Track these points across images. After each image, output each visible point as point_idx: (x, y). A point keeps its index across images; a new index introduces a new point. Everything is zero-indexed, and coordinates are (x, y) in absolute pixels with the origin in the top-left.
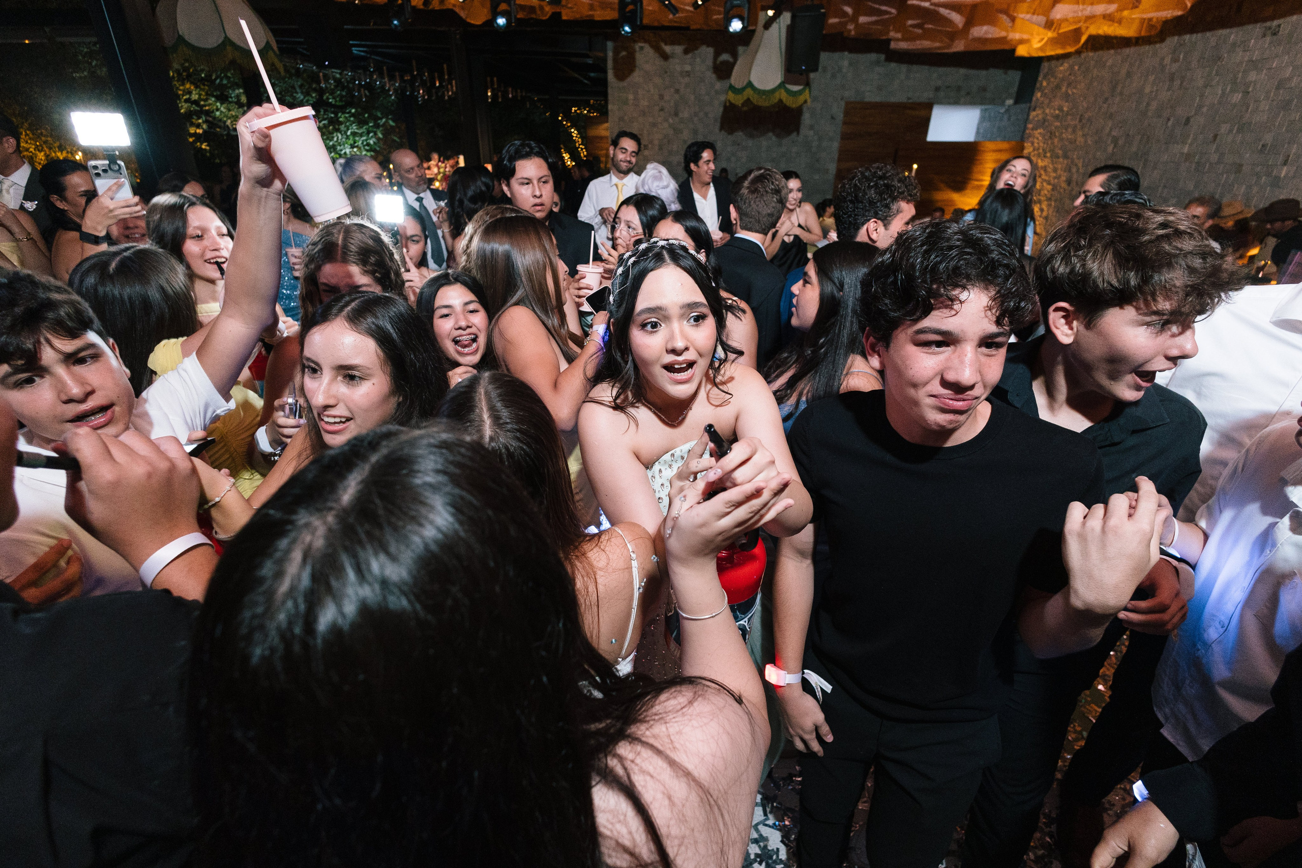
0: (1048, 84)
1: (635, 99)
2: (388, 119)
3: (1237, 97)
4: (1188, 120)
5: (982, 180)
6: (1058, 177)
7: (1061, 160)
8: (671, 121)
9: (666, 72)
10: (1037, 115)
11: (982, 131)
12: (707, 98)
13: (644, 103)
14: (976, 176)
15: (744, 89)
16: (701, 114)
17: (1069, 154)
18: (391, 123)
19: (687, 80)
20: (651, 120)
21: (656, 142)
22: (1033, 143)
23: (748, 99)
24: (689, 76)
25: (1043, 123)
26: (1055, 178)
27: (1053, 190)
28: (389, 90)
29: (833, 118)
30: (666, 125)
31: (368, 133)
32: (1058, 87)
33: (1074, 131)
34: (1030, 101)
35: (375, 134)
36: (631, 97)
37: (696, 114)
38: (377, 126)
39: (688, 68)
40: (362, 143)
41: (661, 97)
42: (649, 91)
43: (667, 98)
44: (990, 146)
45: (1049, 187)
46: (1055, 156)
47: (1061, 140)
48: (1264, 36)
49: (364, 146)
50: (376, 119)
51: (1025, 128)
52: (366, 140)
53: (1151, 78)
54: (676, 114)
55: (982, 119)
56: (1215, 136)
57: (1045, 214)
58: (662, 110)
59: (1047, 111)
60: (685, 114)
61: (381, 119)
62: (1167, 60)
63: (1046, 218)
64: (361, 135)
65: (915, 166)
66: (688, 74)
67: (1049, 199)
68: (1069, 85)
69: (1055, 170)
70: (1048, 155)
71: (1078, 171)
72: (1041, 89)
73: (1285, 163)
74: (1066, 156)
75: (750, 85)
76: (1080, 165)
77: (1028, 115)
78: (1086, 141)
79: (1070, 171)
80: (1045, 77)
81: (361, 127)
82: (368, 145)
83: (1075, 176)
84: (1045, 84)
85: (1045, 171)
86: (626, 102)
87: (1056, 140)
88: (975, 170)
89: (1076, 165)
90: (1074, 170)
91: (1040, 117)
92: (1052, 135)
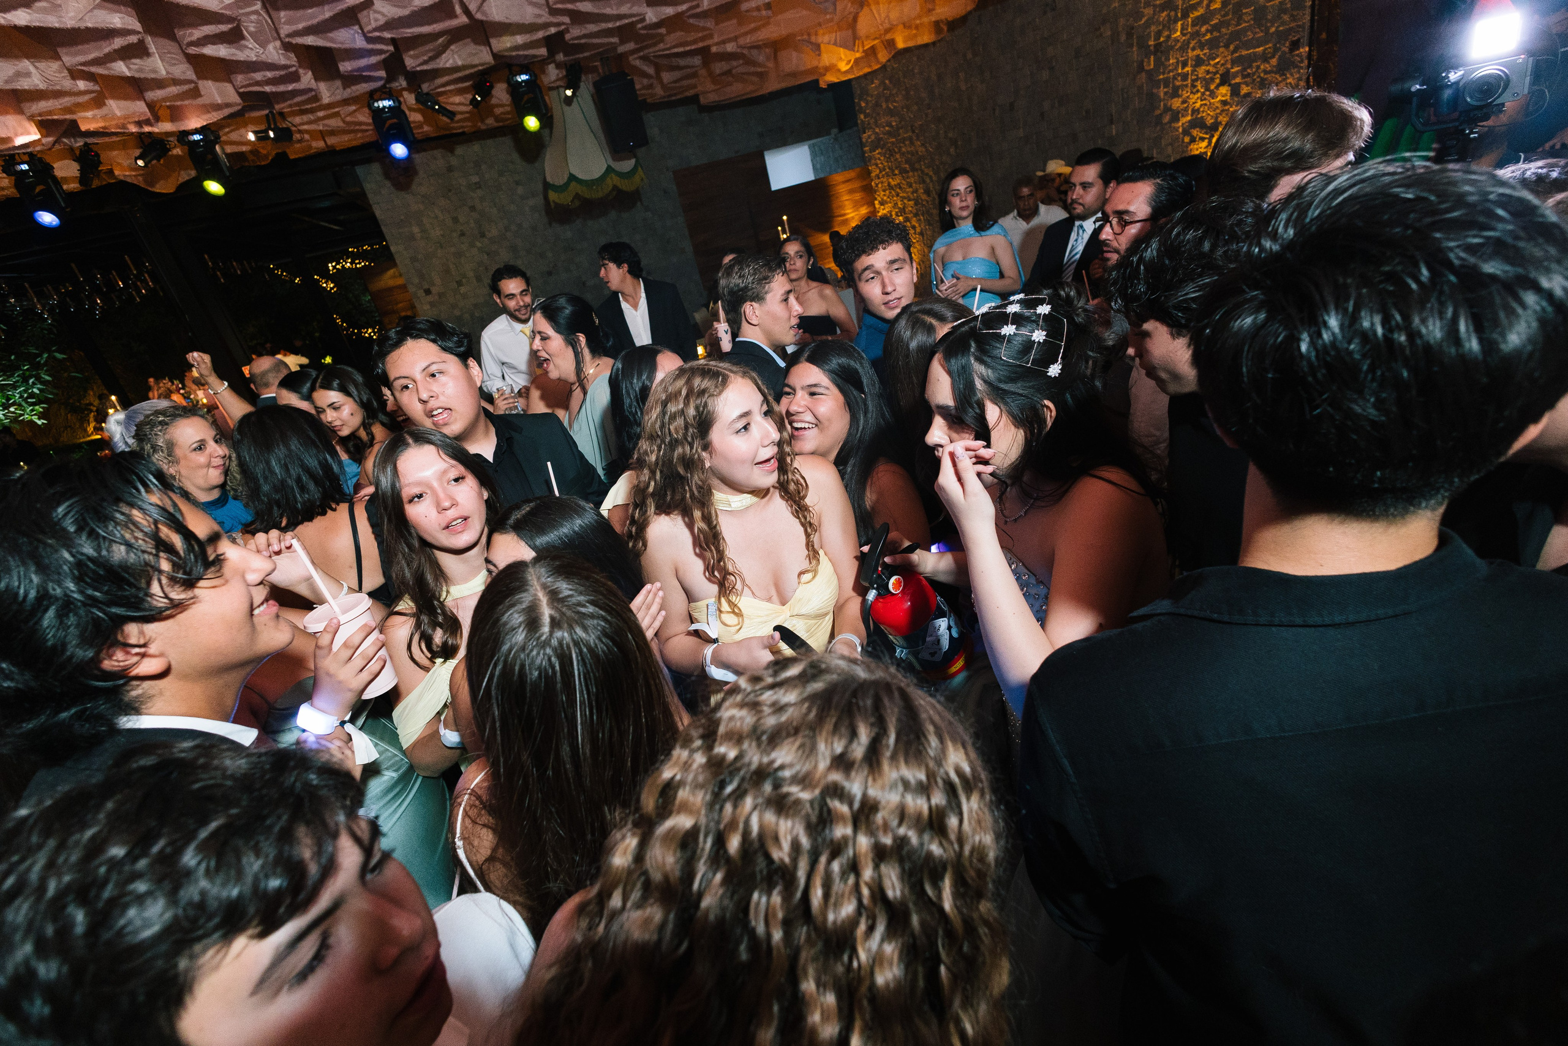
0: (867, 103)
1: (423, 231)
2: (49, 351)
3: (1045, 75)
4: (1012, 105)
5: (844, 215)
6: (916, 191)
7: (911, 174)
8: (478, 244)
9: (450, 191)
10: (869, 137)
11: (818, 166)
12: (513, 207)
13: (436, 233)
14: (837, 212)
15: (567, 184)
16: (513, 228)
17: (917, 166)
18: (59, 356)
19: (479, 192)
20: (453, 250)
21: (471, 274)
22: (877, 165)
23: (577, 194)
24: (480, 187)
25: (877, 144)
26: (913, 193)
27: (916, 204)
28: (42, 313)
29: (665, 192)
30: (475, 251)
31: (25, 380)
32: (877, 105)
33: (912, 143)
34: (856, 124)
35: (38, 379)
36: (416, 230)
37: (507, 229)
38: (36, 366)
39: (475, 179)
40: (21, 397)
41: (455, 220)
42: (436, 217)
43: (462, 219)
44: (838, 178)
45: (912, 203)
46: (903, 171)
47: (903, 154)
48: (1045, 13)
49: (25, 400)
50: (31, 359)
51: (864, 153)
52: (25, 391)
53: (962, 75)
54: (483, 235)
55: (814, 155)
56: (1042, 114)
57: (918, 230)
58: (463, 234)
59: (877, 130)
60: (494, 232)
61: (40, 355)
62: (969, 56)
63: (921, 234)
64: (14, 387)
65: (785, 218)
66: (478, 186)
67: (916, 215)
68: (887, 101)
69: (910, 186)
70: (897, 172)
71: (932, 180)
72: (862, 111)
73: (1111, 122)
74: (914, 169)
75: (572, 178)
76: (931, 173)
77: (860, 139)
78: (927, 150)
79: (924, 182)
80: (860, 99)
81: (12, 375)
82: (32, 395)
83: (931, 185)
84: (863, 104)
85: (900, 188)
86: (412, 238)
87: (898, 156)
88: (834, 206)
89: (927, 174)
90: (928, 180)
91: (873, 137)
92: (892, 153)
